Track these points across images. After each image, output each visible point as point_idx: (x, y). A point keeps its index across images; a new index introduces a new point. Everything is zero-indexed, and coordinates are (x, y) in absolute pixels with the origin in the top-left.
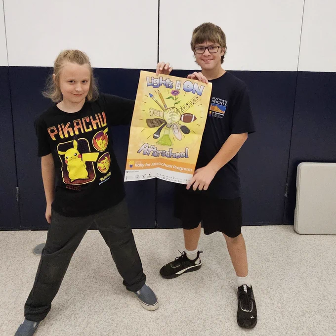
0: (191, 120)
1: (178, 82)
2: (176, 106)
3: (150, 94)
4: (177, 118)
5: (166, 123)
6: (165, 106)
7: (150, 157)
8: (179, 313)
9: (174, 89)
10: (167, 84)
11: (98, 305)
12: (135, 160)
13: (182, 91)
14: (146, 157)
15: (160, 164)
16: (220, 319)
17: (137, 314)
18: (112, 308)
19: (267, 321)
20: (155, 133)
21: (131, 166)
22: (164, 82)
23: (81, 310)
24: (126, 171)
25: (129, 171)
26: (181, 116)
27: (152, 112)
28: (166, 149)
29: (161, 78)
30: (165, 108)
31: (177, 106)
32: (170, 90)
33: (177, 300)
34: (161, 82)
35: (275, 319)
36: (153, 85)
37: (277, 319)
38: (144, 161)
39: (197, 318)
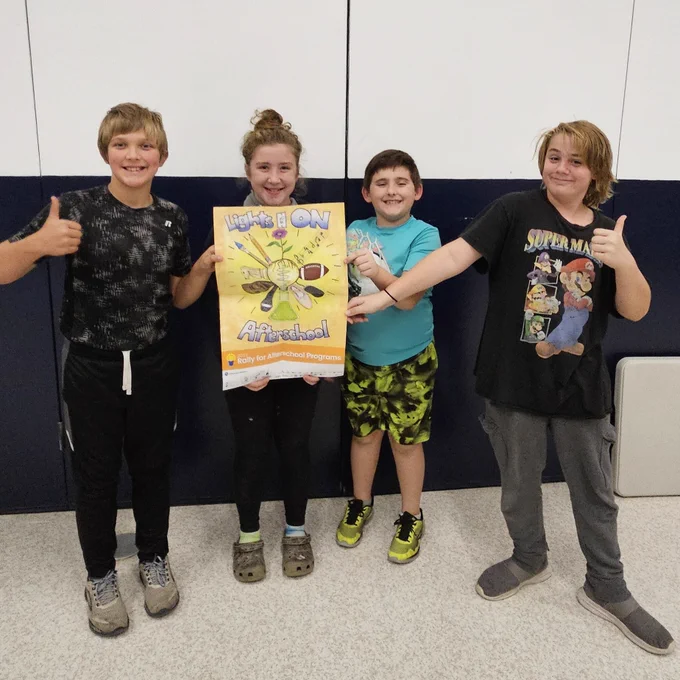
0: (320, 275)
1: (279, 216)
2: (286, 256)
3: (237, 244)
4: (292, 275)
5: (276, 286)
6: (267, 259)
7: (263, 344)
8: (415, 659)
9: (275, 229)
10: (263, 221)
11: (253, 653)
12: (236, 353)
13: (290, 229)
14: (254, 345)
15: (285, 354)
16: (497, 667)
17: (332, 666)
18: (281, 656)
19: (588, 666)
20: (264, 302)
21: (231, 363)
22: (256, 219)
23: (220, 664)
24: (224, 372)
25: (229, 371)
26: (300, 270)
27: (246, 273)
28: (289, 326)
29: (249, 214)
30: (267, 263)
31: (288, 255)
32: (270, 231)
33: (408, 634)
34: (251, 219)
35: (600, 660)
36: (238, 227)
37: (604, 661)
38: (252, 353)
39: (451, 669)
